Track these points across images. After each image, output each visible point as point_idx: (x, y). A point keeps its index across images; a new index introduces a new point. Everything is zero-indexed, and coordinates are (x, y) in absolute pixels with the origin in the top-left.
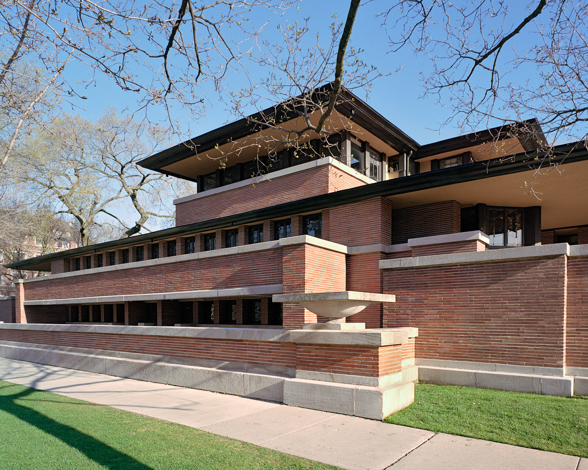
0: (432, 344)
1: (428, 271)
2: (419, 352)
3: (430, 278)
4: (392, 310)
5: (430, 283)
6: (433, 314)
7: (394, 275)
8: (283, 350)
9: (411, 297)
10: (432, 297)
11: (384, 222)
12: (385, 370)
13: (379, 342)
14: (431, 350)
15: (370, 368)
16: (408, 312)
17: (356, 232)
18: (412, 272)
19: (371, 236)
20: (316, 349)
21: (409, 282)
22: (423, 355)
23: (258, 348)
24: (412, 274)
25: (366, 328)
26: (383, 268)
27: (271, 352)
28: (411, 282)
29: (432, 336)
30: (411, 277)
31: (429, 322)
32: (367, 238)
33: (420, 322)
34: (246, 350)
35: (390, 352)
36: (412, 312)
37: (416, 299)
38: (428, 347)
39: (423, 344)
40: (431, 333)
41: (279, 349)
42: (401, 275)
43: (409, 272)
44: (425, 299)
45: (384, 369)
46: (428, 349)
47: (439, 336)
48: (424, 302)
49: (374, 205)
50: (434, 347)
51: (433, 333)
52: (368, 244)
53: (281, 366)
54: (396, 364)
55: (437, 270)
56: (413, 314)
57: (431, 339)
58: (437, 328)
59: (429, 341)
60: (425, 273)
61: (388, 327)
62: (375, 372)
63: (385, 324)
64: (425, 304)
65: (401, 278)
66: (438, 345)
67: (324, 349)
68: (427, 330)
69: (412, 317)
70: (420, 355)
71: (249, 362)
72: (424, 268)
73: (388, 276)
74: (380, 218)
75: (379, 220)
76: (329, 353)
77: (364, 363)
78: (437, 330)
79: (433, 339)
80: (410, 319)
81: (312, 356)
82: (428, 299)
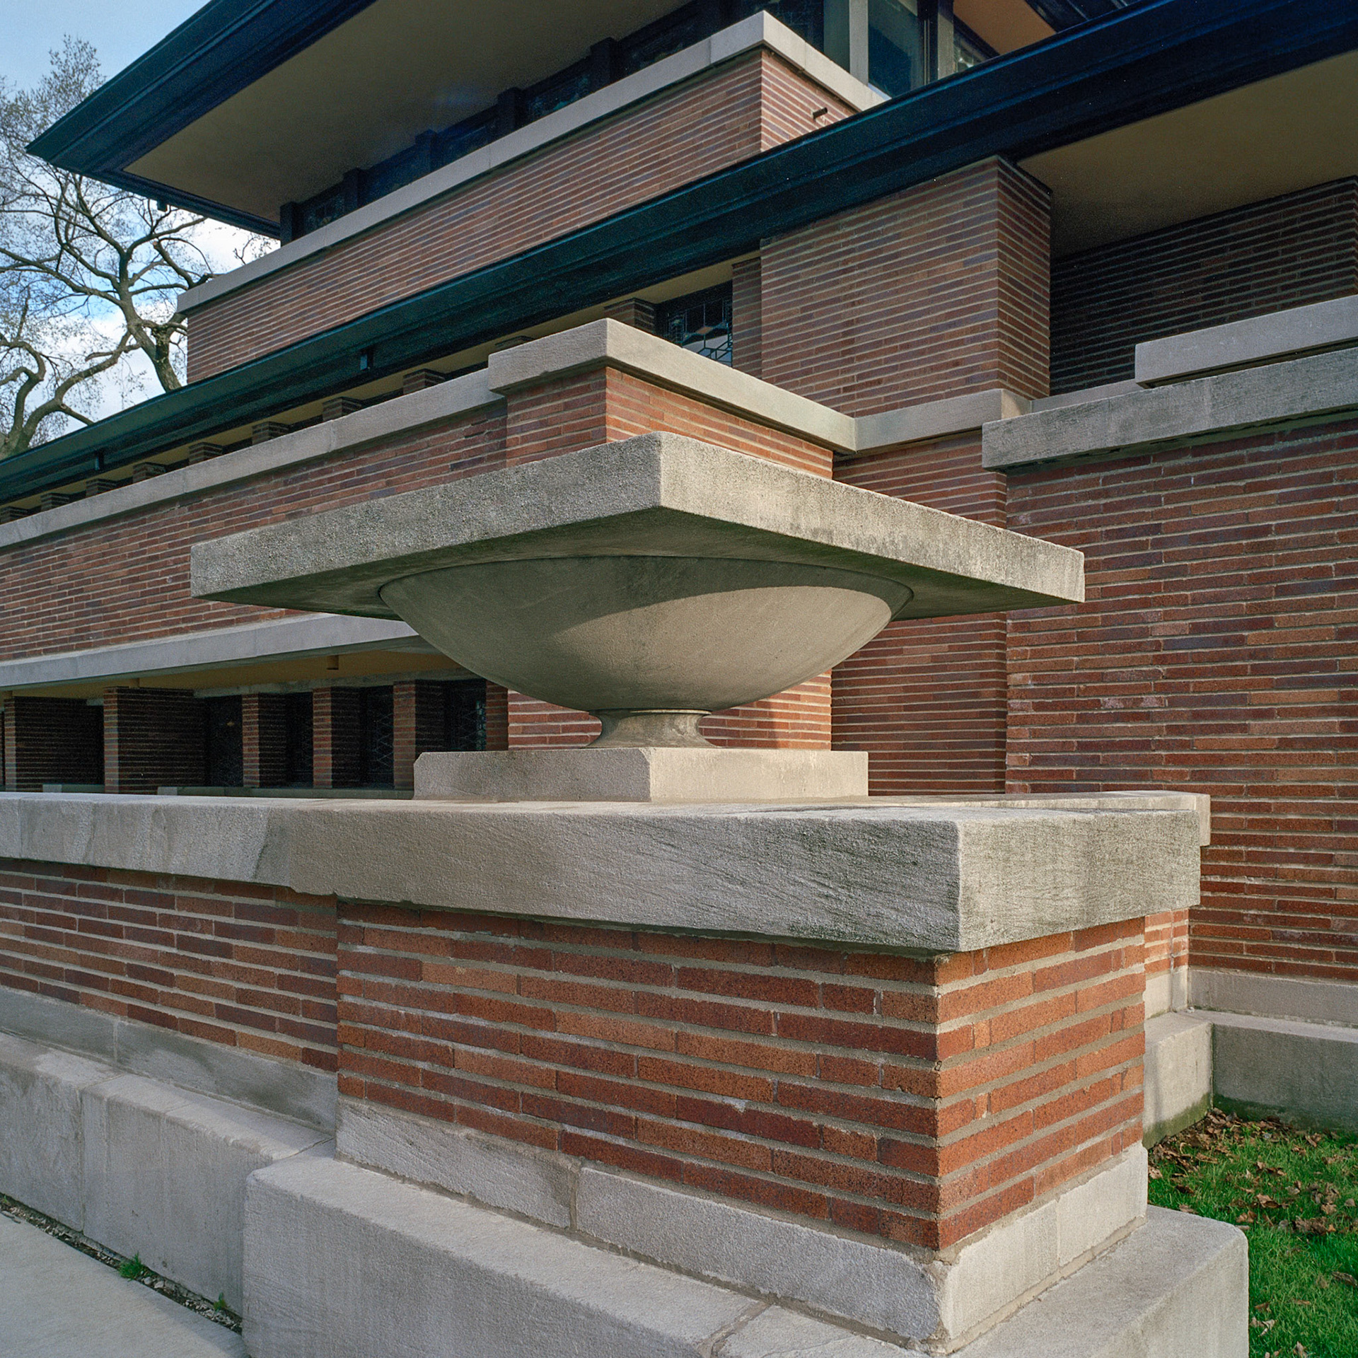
0: (1300, 891)
1: (1268, 456)
2: (1215, 932)
3: (1283, 498)
4: (1056, 693)
5: (1281, 529)
6: (1306, 713)
7: (1068, 499)
8: (287, 940)
9: (1167, 616)
10: (1299, 607)
11: (1011, 288)
12: (1002, 1169)
13: (938, 917)
14: (1286, 922)
15: (861, 1149)
16: (1151, 702)
17: (879, 343)
18: (1174, 471)
19: (953, 354)
20: (459, 950)
21: (1156, 529)
22: (1239, 949)
23: (167, 921)
24: (1173, 484)
25: (875, 789)
26: (1004, 462)
27: (225, 951)
28: (1169, 528)
29: (1294, 842)
30: (1169, 500)
31: (1274, 760)
32: (932, 369)
33: (1220, 760)
34: (116, 931)
35: (1048, 996)
36: (1172, 703)
37: (1196, 628)
38: (1267, 905)
39: (1238, 888)
40: (1287, 825)
41: (267, 936)
42: (1106, 494)
43: (1155, 472)
44: (1253, 625)
45: (986, 1161)
46: (1269, 920)
47: (1339, 844)
48: (1242, 641)
49: (967, 204)
50: (1309, 908)
51: (1301, 825)
52: (939, 397)
53: (282, 1050)
54: (1107, 1088)
55: (1328, 445)
56: (1179, 715)
57: (1290, 858)
58: (1327, 792)
59: (1275, 874)
60: (1253, 473)
61: (1036, 789)
62: (898, 1193)
63: (1017, 775)
64: (1253, 655)
65: (1107, 507)
66: (1331, 893)
67: (503, 955)
68: (1266, 808)
69: (1172, 730)
70: (1225, 948)
71: (134, 1013)
72: (1246, 442)
73: (1034, 505)
74: (992, 265)
75: (990, 275)
76: (541, 989)
77: (805, 1099)
78: (1330, 809)
79: (1306, 859)
80: (1161, 745)
81: (432, 1000)
82: (1268, 624)
